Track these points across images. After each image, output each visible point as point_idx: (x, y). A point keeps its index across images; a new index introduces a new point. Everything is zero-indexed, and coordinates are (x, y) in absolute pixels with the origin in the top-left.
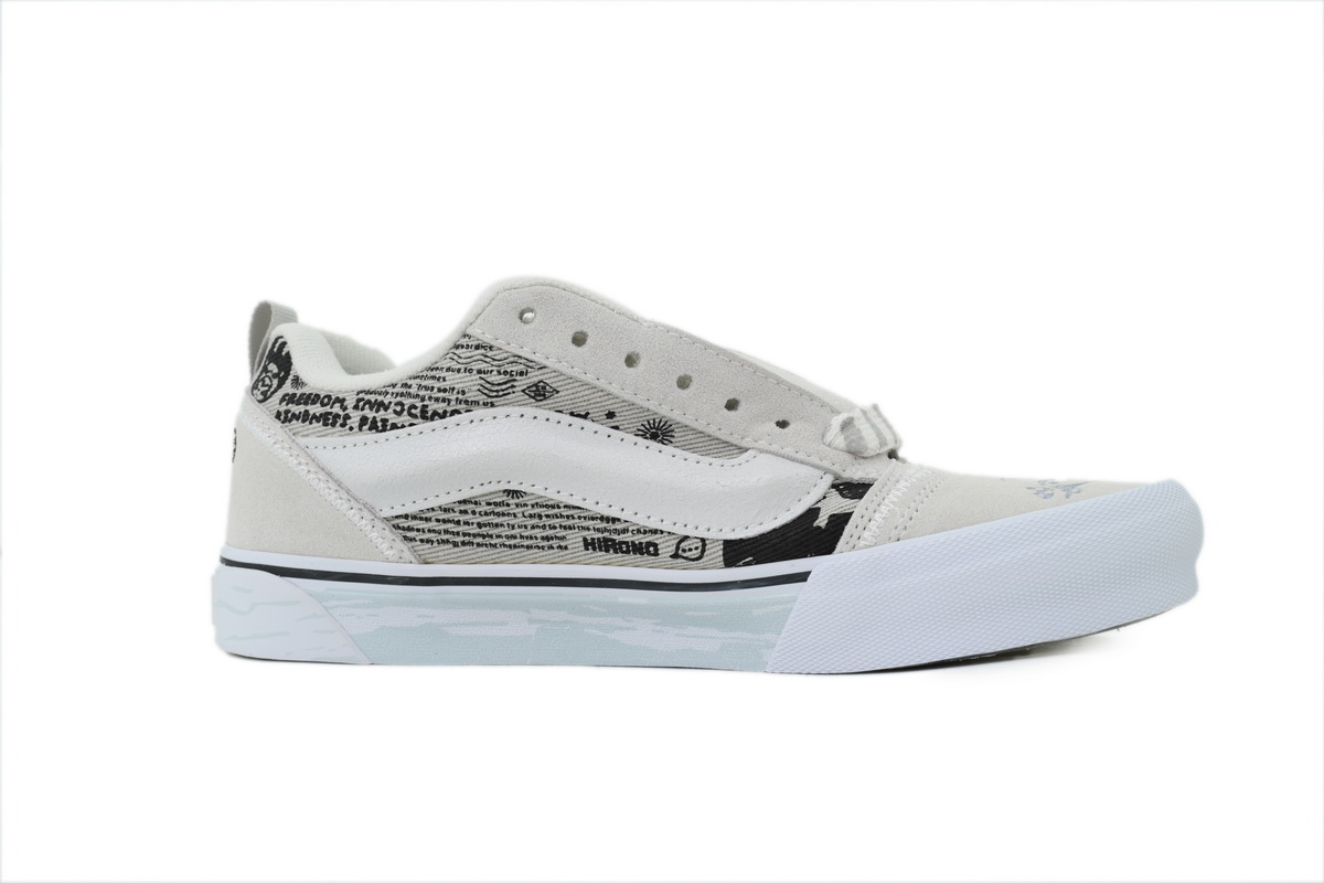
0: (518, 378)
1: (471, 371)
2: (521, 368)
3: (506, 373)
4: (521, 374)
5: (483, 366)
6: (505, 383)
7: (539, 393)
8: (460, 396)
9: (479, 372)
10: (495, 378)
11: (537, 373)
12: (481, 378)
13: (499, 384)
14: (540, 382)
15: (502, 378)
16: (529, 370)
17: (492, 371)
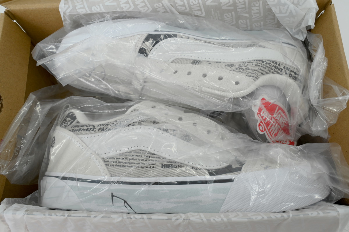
0: (237, 68)
1: (251, 69)
2: (237, 70)
3: (241, 69)
4: (236, 69)
5: (248, 71)
6: (241, 67)
7: (231, 65)
8: (253, 63)
9: (249, 69)
10: (244, 68)
11: (232, 69)
12: (248, 67)
13: (243, 66)
14: (231, 67)
15: (242, 68)
16: (234, 70)
17: (245, 69)
